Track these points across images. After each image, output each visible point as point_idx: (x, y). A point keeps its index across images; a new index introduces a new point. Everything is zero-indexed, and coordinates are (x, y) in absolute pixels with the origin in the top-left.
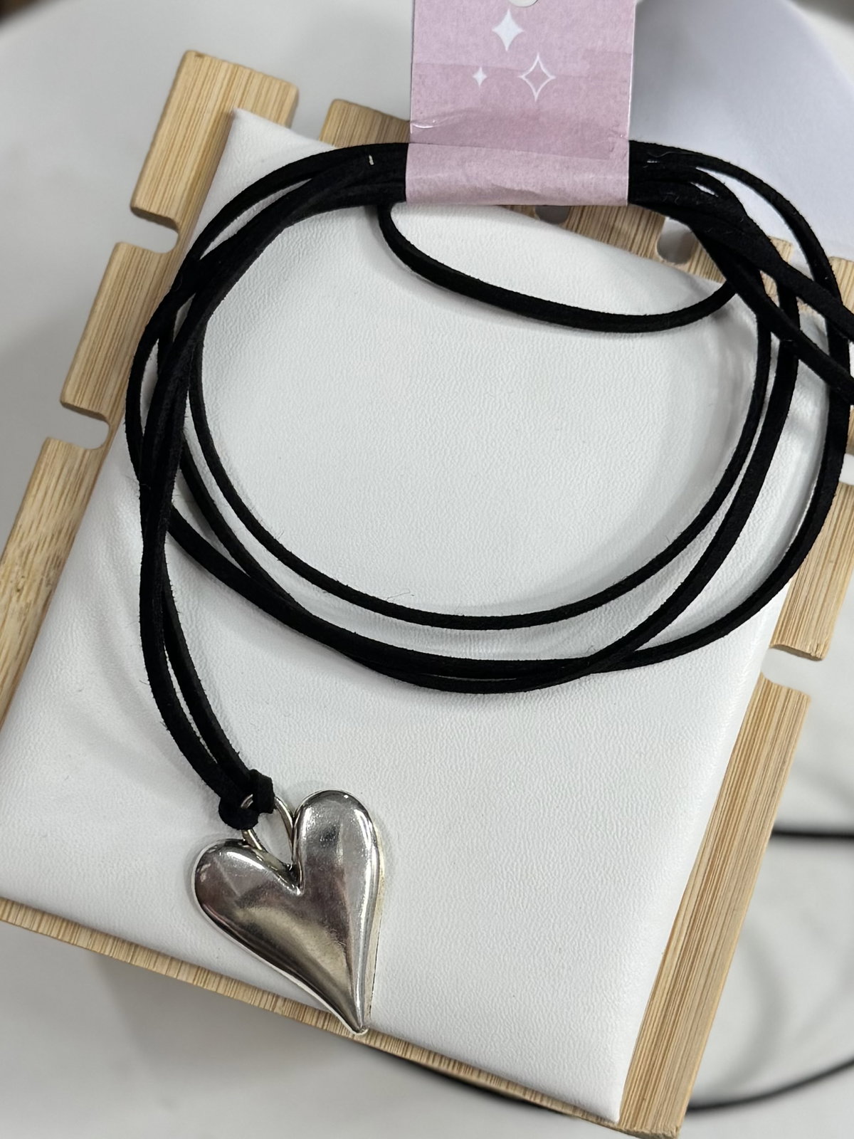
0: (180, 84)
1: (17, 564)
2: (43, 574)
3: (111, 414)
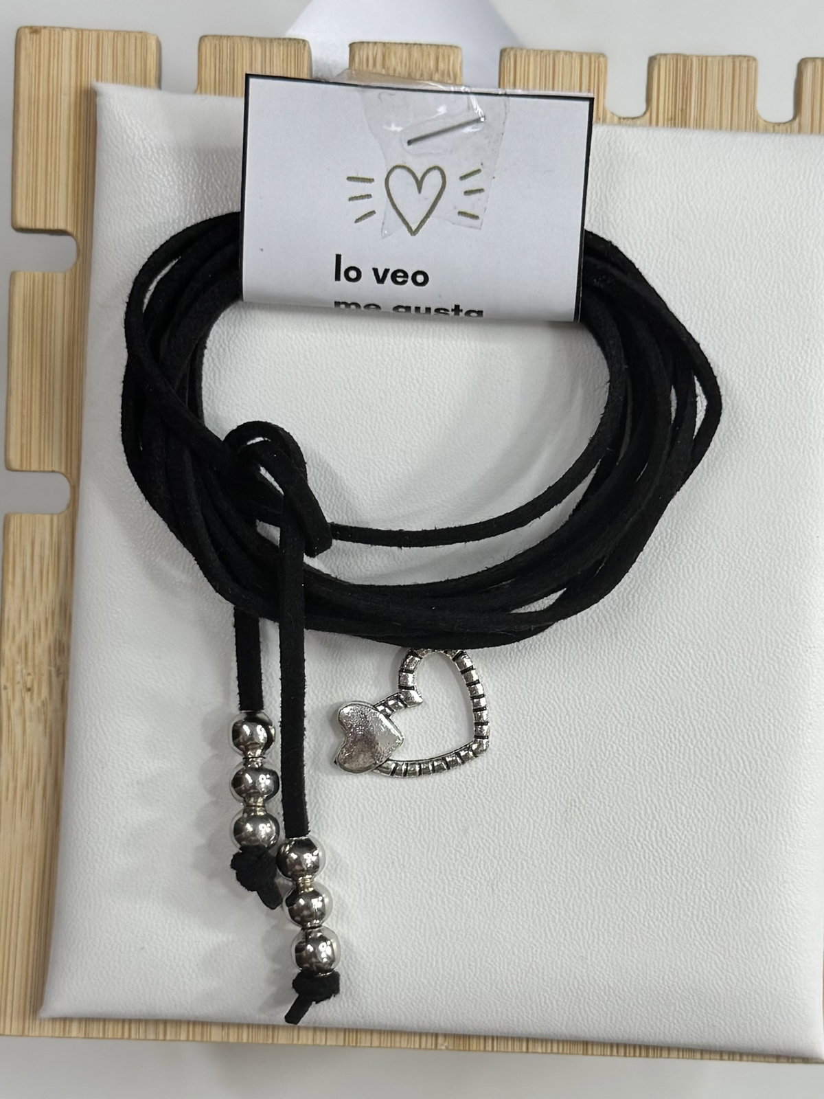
0: (24, 73)
1: (18, 663)
2: (50, 665)
3: (66, 469)
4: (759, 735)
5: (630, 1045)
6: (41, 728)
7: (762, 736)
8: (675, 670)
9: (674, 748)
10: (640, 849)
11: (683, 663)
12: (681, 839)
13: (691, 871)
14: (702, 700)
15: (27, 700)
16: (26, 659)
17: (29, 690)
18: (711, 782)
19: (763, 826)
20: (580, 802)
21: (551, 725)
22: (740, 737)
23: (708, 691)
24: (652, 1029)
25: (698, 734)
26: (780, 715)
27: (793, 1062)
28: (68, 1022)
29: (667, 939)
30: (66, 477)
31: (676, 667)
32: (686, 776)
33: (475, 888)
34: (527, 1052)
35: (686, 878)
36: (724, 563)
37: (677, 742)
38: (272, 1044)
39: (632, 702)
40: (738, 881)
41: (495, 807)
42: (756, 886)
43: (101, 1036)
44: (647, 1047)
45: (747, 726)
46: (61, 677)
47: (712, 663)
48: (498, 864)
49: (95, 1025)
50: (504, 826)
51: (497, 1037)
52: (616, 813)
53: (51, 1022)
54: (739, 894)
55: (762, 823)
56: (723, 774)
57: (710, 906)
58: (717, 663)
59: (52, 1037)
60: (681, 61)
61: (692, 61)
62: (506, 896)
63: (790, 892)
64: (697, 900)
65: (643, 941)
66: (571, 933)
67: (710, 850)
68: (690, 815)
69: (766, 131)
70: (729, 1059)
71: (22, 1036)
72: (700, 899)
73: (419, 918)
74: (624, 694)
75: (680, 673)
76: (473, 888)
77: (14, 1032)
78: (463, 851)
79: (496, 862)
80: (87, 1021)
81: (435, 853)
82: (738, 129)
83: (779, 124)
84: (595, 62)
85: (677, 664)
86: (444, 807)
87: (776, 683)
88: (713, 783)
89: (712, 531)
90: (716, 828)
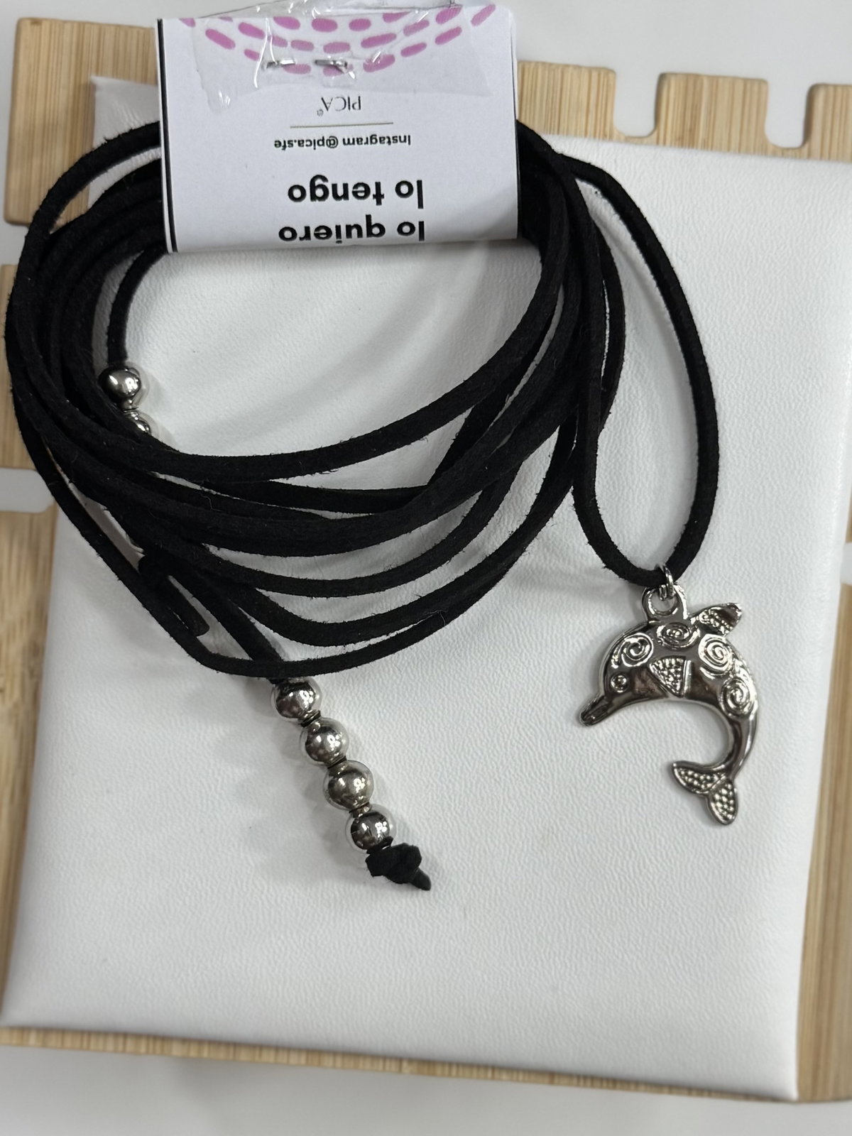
2: (23, 666)
5: (597, 1078)
10: (617, 878)
12: (659, 870)
13: (668, 903)
19: (743, 861)
20: (558, 829)
24: (621, 1063)
27: (763, 1101)
28: (25, 1032)
29: (640, 972)
34: (493, 1080)
40: (716, 917)
41: (471, 831)
42: (734, 923)
43: (60, 1045)
44: (615, 1080)
46: (35, 679)
49: (54, 1036)
50: (480, 850)
51: (463, 1064)
52: (594, 842)
53: (9, 1031)
54: (716, 930)
60: (692, 81)
61: (702, 81)
65: (616, 972)
69: (774, 154)
73: (388, 941)
80: (46, 1031)
82: (747, 152)
83: (788, 149)
84: (603, 77)
90: (696, 861)
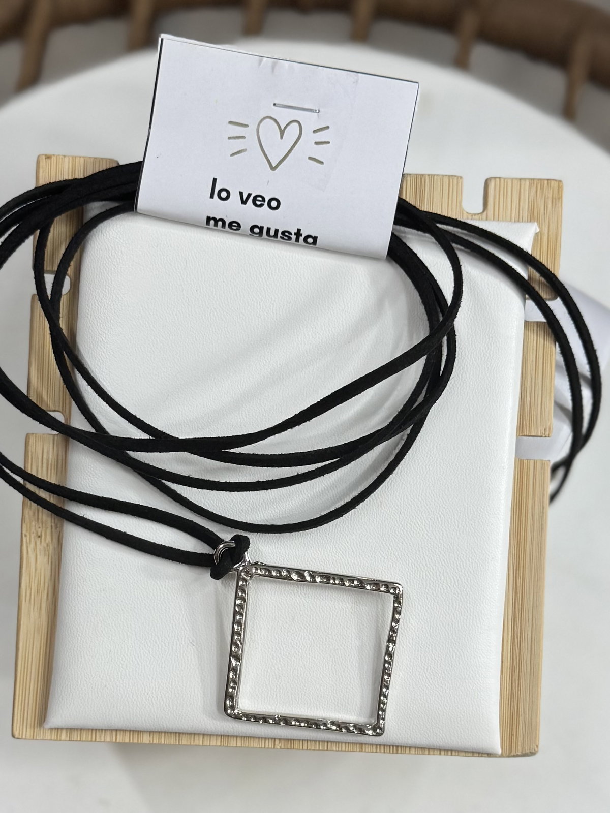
1: (33, 521)
2: (51, 522)
3: (63, 409)
4: (463, 565)
5: (387, 746)
6: (46, 558)
7: (464, 564)
8: (415, 526)
9: (414, 572)
11: (420, 523)
12: (418, 624)
13: (424, 643)
14: (430, 543)
15: (38, 543)
16: (38, 519)
17: (39, 537)
18: (435, 592)
19: (465, 618)
21: (343, 558)
22: (452, 565)
23: (434, 538)
24: (400, 735)
25: (428, 563)
26: (475, 553)
27: (482, 756)
28: (59, 731)
29: (409, 683)
30: (62, 413)
31: (416, 525)
32: (421, 588)
33: (299, 652)
34: (327, 750)
35: (421, 647)
36: (443, 465)
37: (416, 568)
38: (179, 744)
39: (390, 545)
41: (311, 605)
42: (461, 652)
43: (79, 739)
44: (397, 747)
45: (456, 559)
46: (58, 529)
47: (436, 522)
48: (312, 637)
49: (76, 732)
50: (316, 616)
51: (310, 741)
53: (50, 731)
55: (464, 616)
56: (442, 586)
57: (434, 664)
58: (439, 523)
59: (50, 740)
60: (419, 178)
61: (425, 178)
62: (316, 657)
63: (480, 656)
64: (427, 660)
66: (354, 678)
67: (434, 632)
68: (423, 611)
69: (467, 218)
70: (445, 755)
71: (33, 739)
72: (429, 660)
73: (266, 669)
74: (385, 540)
75: (418, 528)
76: (297, 652)
77: (28, 737)
78: (291, 631)
79: (311, 637)
80: (70, 730)
81: (276, 631)
83: (475, 214)
85: (416, 523)
86: (281, 605)
87: (473, 534)
88: (437, 592)
89: (436, 447)
90: (438, 618)
